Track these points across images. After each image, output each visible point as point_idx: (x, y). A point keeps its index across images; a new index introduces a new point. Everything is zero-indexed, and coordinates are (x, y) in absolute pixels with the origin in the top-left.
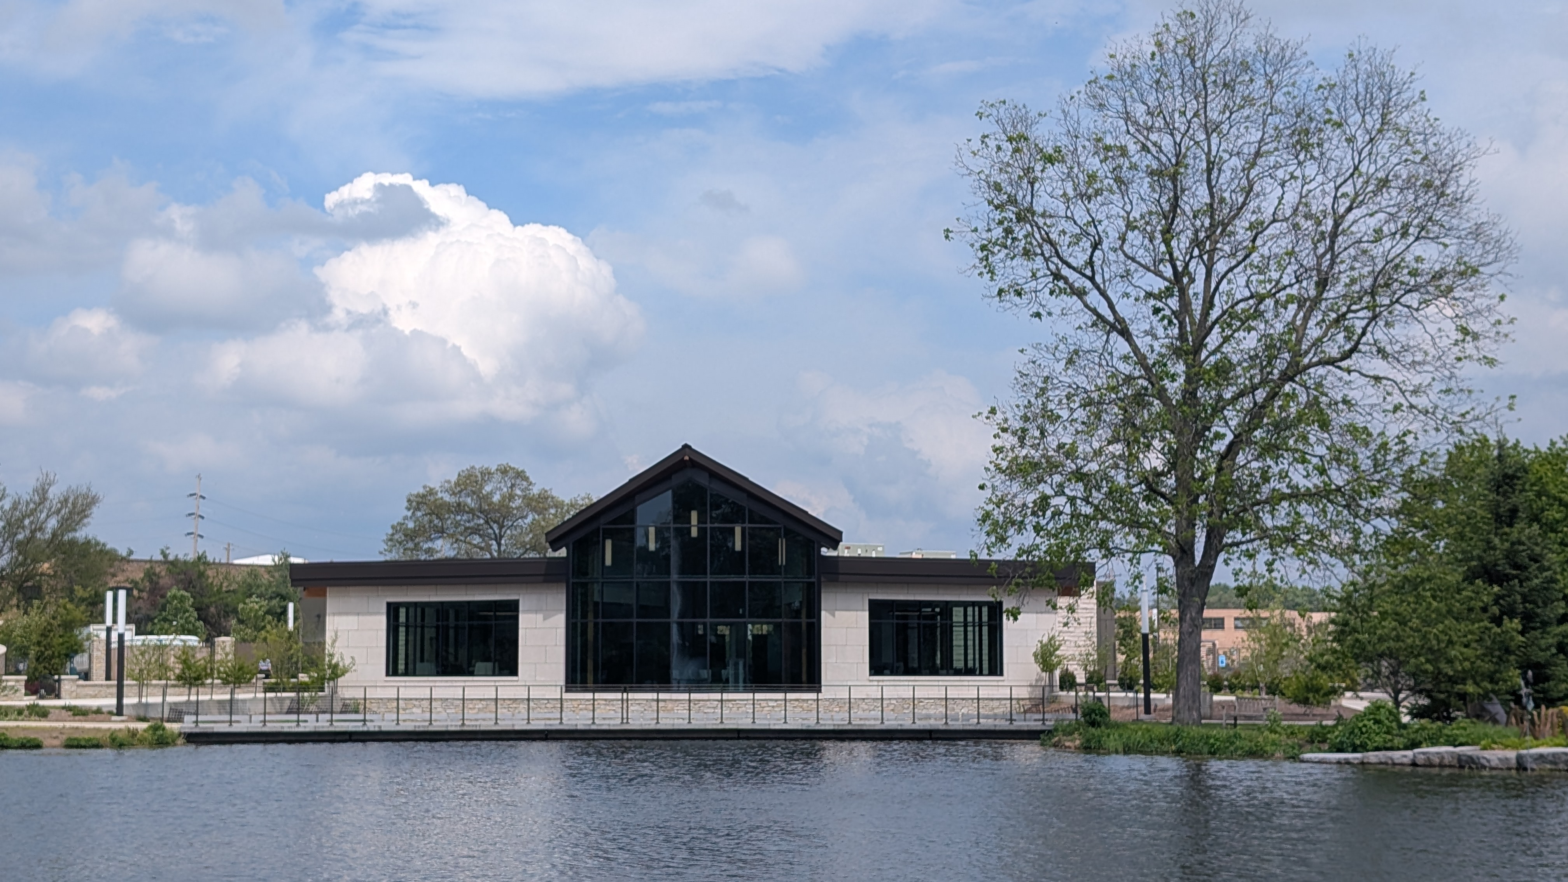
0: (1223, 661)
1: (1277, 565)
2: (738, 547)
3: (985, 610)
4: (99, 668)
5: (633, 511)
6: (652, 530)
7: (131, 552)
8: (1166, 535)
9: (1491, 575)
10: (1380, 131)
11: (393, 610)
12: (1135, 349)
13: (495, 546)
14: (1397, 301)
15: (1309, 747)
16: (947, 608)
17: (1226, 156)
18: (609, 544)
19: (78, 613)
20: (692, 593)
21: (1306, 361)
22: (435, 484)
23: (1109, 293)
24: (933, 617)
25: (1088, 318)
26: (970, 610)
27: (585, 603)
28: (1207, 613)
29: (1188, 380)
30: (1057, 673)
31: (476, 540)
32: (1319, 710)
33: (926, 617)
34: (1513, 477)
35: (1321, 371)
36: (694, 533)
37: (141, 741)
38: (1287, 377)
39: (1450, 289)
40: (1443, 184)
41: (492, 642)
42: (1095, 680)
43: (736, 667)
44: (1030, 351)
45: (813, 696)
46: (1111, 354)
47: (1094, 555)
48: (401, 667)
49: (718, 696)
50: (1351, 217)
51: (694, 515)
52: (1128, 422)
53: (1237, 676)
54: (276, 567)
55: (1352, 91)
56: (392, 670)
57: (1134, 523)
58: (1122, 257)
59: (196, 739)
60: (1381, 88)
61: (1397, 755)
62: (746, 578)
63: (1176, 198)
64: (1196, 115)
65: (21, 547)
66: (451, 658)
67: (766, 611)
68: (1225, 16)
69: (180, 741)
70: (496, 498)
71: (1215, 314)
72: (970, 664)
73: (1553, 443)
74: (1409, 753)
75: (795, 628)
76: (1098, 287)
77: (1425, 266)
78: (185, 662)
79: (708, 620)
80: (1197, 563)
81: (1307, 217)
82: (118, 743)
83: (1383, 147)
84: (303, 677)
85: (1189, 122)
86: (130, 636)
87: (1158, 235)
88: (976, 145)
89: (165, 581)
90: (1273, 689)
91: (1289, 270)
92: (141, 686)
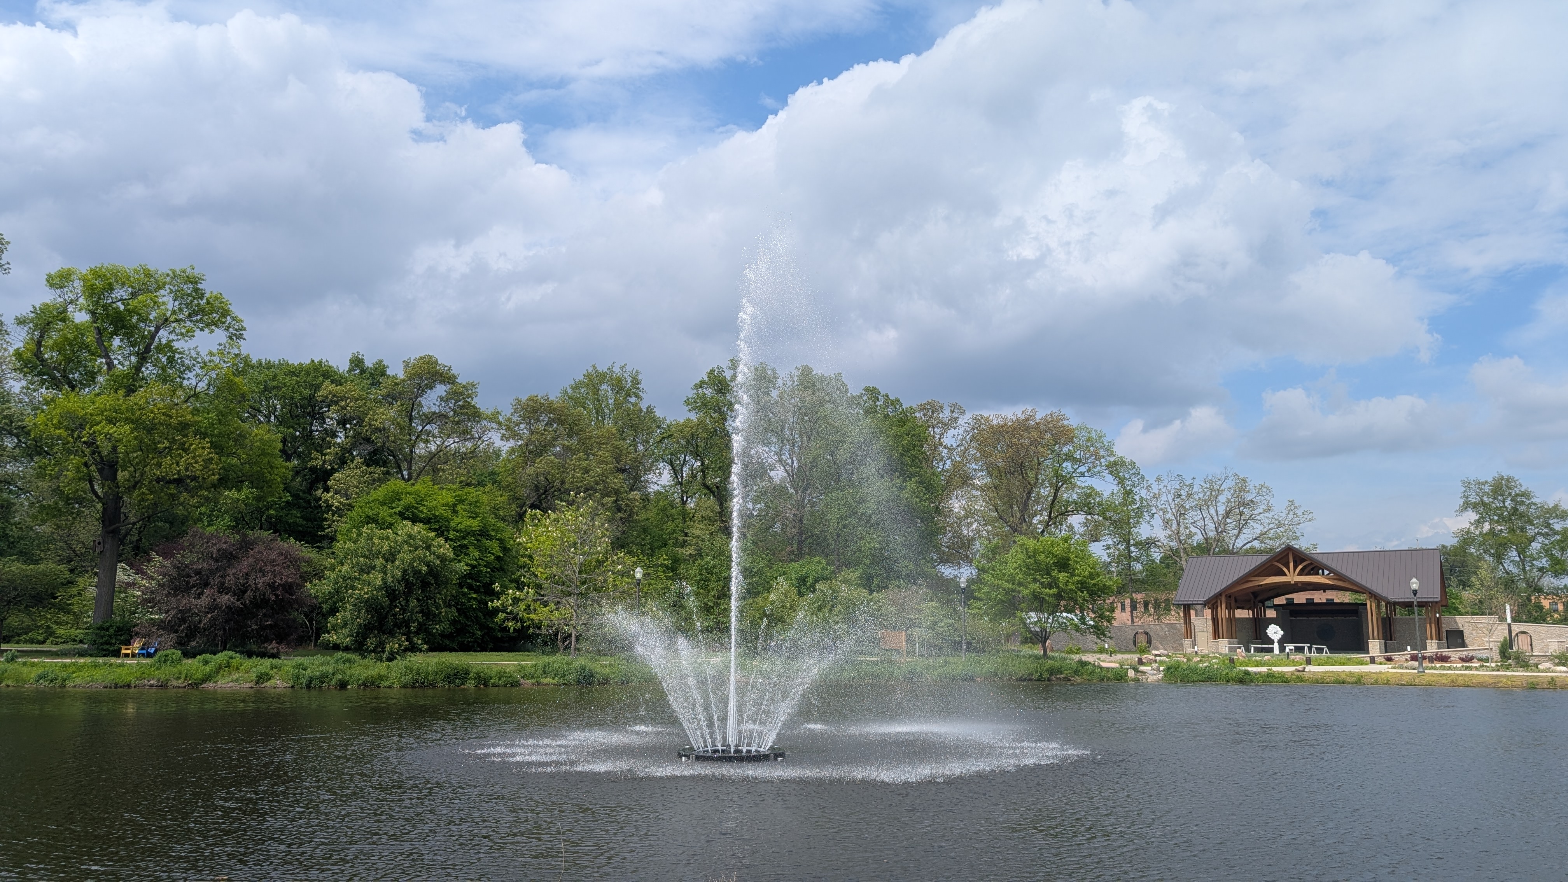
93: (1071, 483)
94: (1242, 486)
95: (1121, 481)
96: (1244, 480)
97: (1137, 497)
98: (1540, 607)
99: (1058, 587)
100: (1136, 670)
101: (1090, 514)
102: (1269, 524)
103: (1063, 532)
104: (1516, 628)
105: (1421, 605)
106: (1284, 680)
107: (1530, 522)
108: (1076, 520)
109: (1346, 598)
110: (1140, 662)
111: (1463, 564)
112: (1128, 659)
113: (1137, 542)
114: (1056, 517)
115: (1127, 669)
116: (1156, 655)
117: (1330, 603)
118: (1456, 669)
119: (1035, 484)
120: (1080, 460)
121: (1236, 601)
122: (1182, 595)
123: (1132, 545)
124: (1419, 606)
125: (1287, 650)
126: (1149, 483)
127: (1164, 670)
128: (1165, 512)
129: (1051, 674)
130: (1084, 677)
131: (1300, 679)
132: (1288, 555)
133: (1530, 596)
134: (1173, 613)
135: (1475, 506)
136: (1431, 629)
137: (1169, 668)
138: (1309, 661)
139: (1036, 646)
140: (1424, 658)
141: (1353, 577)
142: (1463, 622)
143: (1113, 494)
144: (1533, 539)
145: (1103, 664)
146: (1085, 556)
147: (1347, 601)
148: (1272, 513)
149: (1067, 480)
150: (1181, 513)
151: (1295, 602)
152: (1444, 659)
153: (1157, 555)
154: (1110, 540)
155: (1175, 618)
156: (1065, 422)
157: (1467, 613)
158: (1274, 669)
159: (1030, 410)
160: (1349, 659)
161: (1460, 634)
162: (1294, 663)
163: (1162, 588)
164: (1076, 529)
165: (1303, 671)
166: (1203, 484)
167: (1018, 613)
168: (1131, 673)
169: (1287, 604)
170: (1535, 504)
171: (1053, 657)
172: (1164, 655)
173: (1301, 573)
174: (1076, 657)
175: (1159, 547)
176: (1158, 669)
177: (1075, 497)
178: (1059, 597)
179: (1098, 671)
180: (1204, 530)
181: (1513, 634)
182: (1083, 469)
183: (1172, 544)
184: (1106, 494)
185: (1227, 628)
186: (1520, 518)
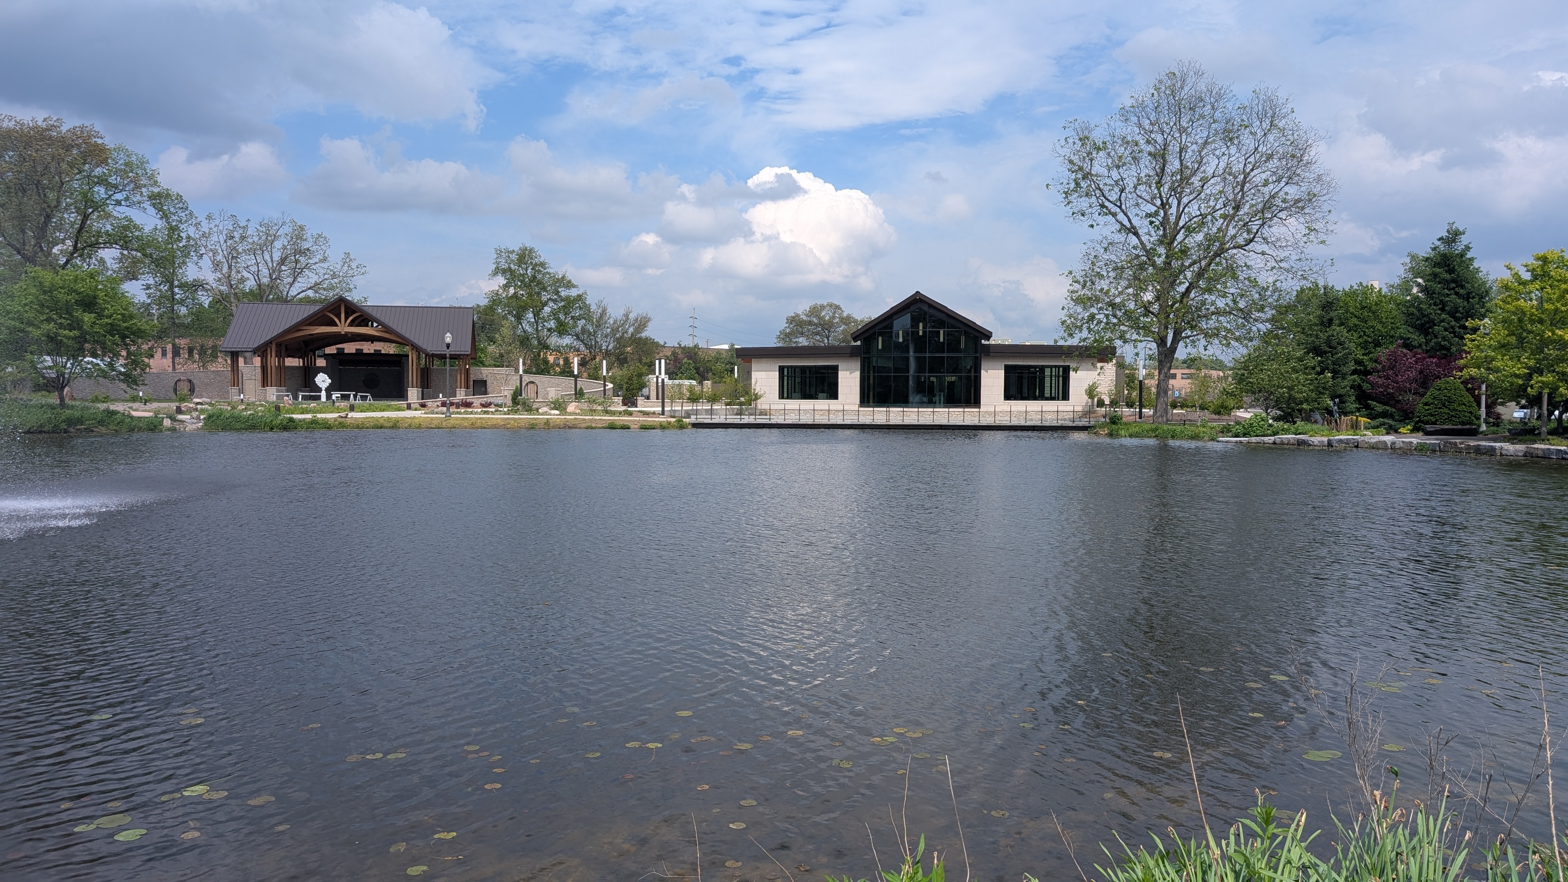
0: (1177, 394)
1: (1209, 347)
2: (942, 340)
3: (1061, 369)
4: (653, 394)
5: (892, 323)
6: (901, 333)
7: (665, 343)
8: (1153, 333)
9: (1317, 351)
10: (1269, 130)
11: (781, 369)
12: (1142, 243)
13: (826, 341)
14: (1275, 216)
15: (1221, 434)
16: (1042, 368)
17: (1189, 145)
18: (880, 339)
19: (644, 369)
20: (920, 361)
21: (1227, 246)
22: (800, 312)
23: (1129, 214)
24: (1035, 373)
25: (1118, 226)
26: (1054, 369)
27: (869, 367)
28: (1172, 371)
29: (1167, 257)
30: (1096, 400)
31: (818, 337)
32: (1226, 417)
33: (1032, 373)
34: (1331, 303)
35: (1235, 251)
36: (921, 333)
37: (673, 427)
38: (1217, 255)
39: (1303, 208)
40: (1301, 156)
41: (826, 384)
42: (1114, 403)
43: (940, 397)
44: (1089, 243)
45: (977, 410)
46: (1129, 244)
47: (1118, 343)
48: (785, 395)
49: (932, 410)
50: (1252, 174)
51: (921, 325)
52: (1136, 278)
53: (1185, 400)
54: (729, 350)
55: (1256, 110)
56: (781, 397)
57: (1137, 327)
58: (1135, 195)
59: (696, 425)
60: (1271, 108)
61: (1266, 439)
62: (945, 355)
63: (1164, 166)
64: (1175, 124)
65: (618, 340)
66: (808, 392)
67: (955, 370)
68: (1192, 73)
69: (690, 427)
70: (827, 318)
71: (1181, 224)
72: (1053, 395)
73: (1352, 287)
74: (1272, 438)
75: (968, 378)
76: (1123, 211)
77: (1289, 197)
78: (690, 392)
79: (927, 374)
80: (1168, 345)
81: (1230, 174)
82: (662, 427)
83: (1271, 138)
84: (742, 399)
85: (1172, 128)
86: (666, 380)
87: (1154, 186)
88: (1063, 142)
89: (680, 356)
90: (1203, 408)
91: (1221, 201)
92: (672, 403)
93: (104, 211)
94: (299, 234)
95: (165, 216)
96: (302, 228)
97: (183, 235)
98: (546, 362)
99: (80, 328)
100: (173, 419)
101: (127, 249)
102: (324, 274)
103: (92, 266)
104: (527, 378)
105: (454, 357)
106: (326, 426)
107: (544, 289)
108: (110, 255)
109: (389, 349)
110: (179, 411)
111: (492, 323)
112: (164, 408)
113: (182, 284)
114: (83, 249)
115: (163, 418)
116: (198, 403)
117: (377, 353)
118: (476, 413)
119: (56, 207)
120: (116, 187)
121: (287, 349)
122: (230, 342)
123: (176, 287)
124: (451, 358)
125: (334, 397)
126: (199, 220)
127: (204, 419)
128: (215, 253)
129: (69, 426)
130: (111, 427)
131: (342, 425)
132: (340, 306)
133: (540, 352)
134: (220, 360)
135: (504, 272)
136: (460, 378)
137: (210, 417)
138: (352, 408)
139: (52, 395)
140: (452, 404)
141: (399, 330)
142: (485, 372)
143: (156, 229)
144: (545, 304)
145: (135, 414)
146: (115, 295)
147: (392, 352)
148: (328, 264)
149: (98, 206)
150: (233, 256)
151: (346, 352)
152: (468, 405)
153: (205, 300)
154: (151, 279)
155: (222, 365)
156: (99, 141)
157: (490, 366)
158: (319, 416)
159: (55, 119)
160: (389, 406)
161: (484, 383)
162: (338, 410)
163: (209, 334)
164: (109, 265)
165: (346, 417)
166: (259, 228)
167: (29, 356)
168: (167, 423)
169: (337, 354)
170: (549, 274)
171: (73, 406)
172: (207, 403)
173: (351, 324)
174: (102, 406)
175: (207, 290)
176: (198, 418)
177: (109, 227)
178: (82, 339)
179: (128, 420)
180: (258, 275)
181: (524, 384)
182: (119, 196)
183: (222, 288)
184: (147, 229)
185: (276, 374)
186: (537, 285)
